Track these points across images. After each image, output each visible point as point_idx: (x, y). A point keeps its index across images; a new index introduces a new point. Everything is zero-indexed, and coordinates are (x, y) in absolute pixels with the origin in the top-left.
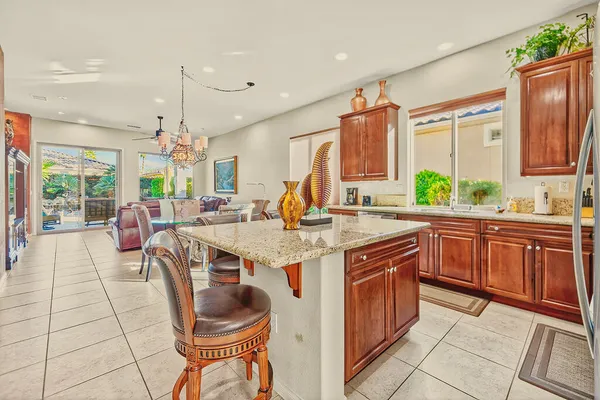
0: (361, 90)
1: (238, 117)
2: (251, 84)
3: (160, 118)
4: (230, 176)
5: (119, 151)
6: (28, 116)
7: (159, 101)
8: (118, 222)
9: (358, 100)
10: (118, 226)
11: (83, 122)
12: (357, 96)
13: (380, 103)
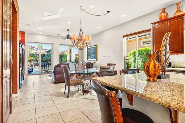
0: (164, 9)
1: (99, 28)
2: (108, 12)
3: (68, 30)
4: (94, 53)
5: (52, 44)
6: (24, 32)
7: (69, 23)
8: (54, 71)
9: (163, 14)
10: (54, 73)
11: (41, 33)
12: (162, 12)
13: (177, 14)
